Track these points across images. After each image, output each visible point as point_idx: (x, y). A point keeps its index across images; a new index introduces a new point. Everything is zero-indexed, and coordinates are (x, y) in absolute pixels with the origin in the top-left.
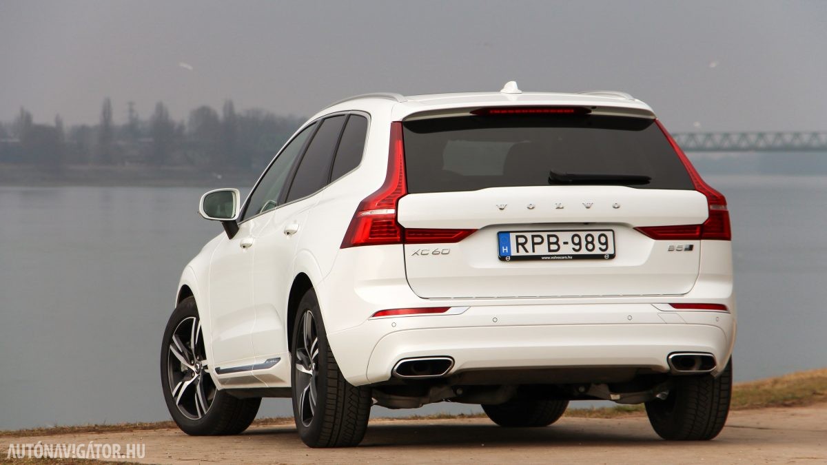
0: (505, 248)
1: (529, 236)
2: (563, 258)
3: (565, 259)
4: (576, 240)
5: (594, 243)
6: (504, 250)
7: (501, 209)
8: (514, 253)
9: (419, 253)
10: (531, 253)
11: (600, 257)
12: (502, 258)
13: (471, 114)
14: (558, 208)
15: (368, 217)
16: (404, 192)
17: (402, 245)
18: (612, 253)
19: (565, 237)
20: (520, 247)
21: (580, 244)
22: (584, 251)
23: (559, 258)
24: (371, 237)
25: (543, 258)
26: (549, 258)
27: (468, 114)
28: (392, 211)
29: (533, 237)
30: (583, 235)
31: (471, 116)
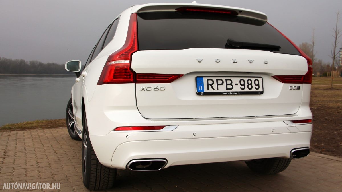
0: (200, 87)
1: (215, 79)
2: (235, 93)
3: (236, 94)
4: (242, 83)
5: (252, 84)
6: (199, 88)
7: (199, 62)
8: (206, 90)
9: (145, 89)
10: (216, 91)
11: (255, 93)
12: (199, 94)
13: (176, 11)
14: (234, 62)
15: (112, 65)
16: (136, 49)
17: (134, 84)
18: (262, 91)
19: (236, 80)
20: (210, 86)
21: (244, 85)
22: (246, 90)
23: (233, 93)
24: (114, 78)
25: (223, 94)
26: (227, 94)
27: (174, 10)
28: (128, 62)
29: (217, 80)
30: (246, 79)
31: (175, 12)
